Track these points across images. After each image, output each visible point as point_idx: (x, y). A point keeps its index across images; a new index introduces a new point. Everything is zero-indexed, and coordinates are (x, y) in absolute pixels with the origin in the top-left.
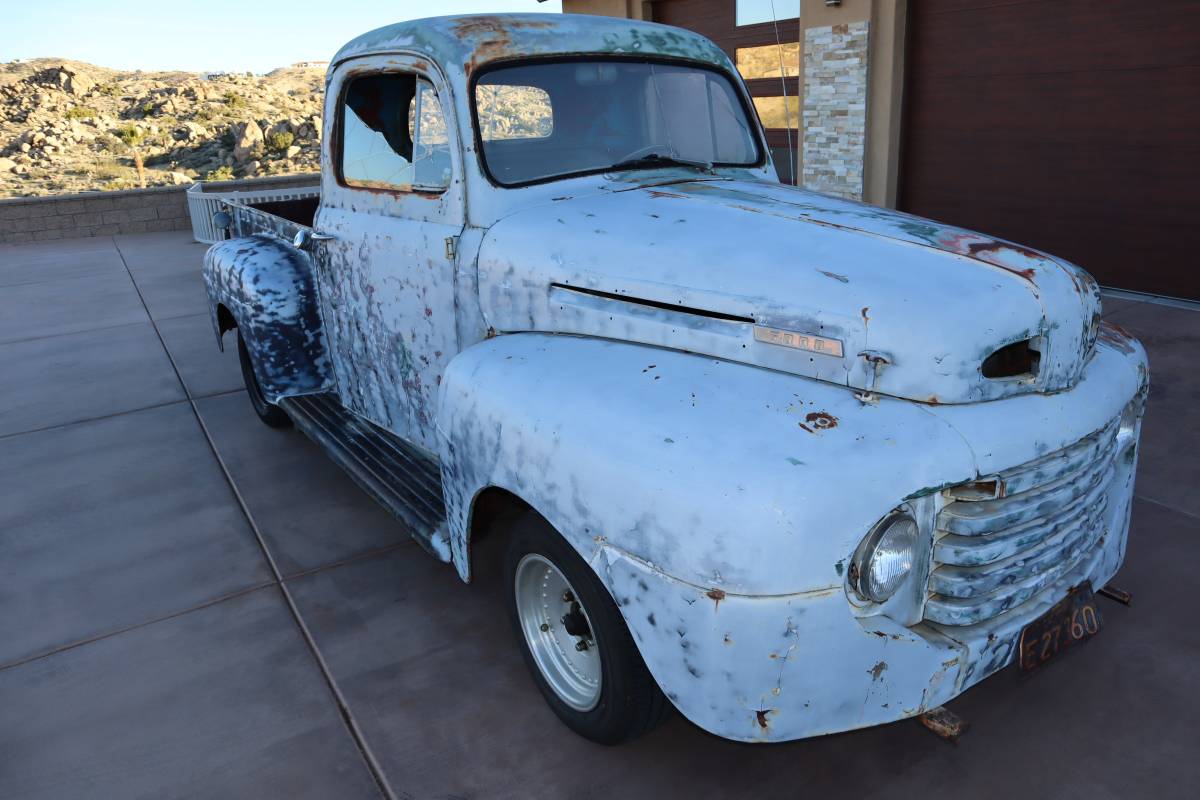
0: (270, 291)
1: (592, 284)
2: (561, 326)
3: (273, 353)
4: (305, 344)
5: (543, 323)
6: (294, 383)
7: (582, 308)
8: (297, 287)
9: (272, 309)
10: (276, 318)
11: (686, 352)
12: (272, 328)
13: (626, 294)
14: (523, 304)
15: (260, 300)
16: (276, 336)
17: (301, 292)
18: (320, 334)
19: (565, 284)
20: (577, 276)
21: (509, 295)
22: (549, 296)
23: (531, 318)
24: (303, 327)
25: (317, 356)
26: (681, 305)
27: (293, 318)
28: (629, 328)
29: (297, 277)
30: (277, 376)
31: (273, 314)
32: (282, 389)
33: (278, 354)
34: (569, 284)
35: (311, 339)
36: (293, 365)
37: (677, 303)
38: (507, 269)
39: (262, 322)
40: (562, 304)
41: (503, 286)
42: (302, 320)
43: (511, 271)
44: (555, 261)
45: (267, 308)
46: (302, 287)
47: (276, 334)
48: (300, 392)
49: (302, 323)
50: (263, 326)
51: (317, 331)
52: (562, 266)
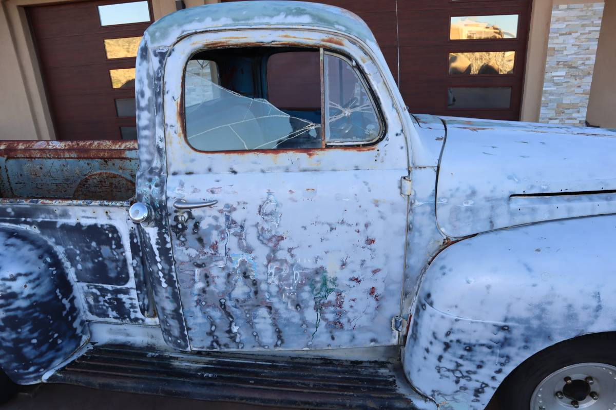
0: (20, 275)
1: (544, 190)
2: (518, 220)
3: (36, 335)
4: (64, 313)
5: (500, 222)
6: (60, 353)
7: (537, 206)
8: (45, 262)
9: (27, 291)
10: (34, 299)
11: (602, 215)
12: (31, 311)
13: (568, 191)
14: (485, 214)
15: (10, 288)
16: (36, 317)
17: (50, 265)
18: (74, 298)
19: (523, 193)
20: (532, 187)
21: (471, 210)
22: (508, 204)
23: (491, 222)
24: (60, 297)
25: (74, 319)
26: (603, 189)
27: (49, 293)
28: (569, 210)
29: (40, 252)
30: (41, 355)
31: (29, 296)
32: (47, 366)
33: (40, 334)
34: (526, 193)
35: (68, 306)
36: (57, 338)
37: (601, 189)
38: (469, 192)
39: (18, 308)
40: (519, 207)
41: (465, 205)
42: (58, 291)
43: (474, 193)
44: (511, 181)
45: (22, 293)
46: (48, 260)
47: (36, 314)
48: (66, 359)
49: (59, 294)
50: (19, 313)
51: (71, 296)
52: (517, 183)
